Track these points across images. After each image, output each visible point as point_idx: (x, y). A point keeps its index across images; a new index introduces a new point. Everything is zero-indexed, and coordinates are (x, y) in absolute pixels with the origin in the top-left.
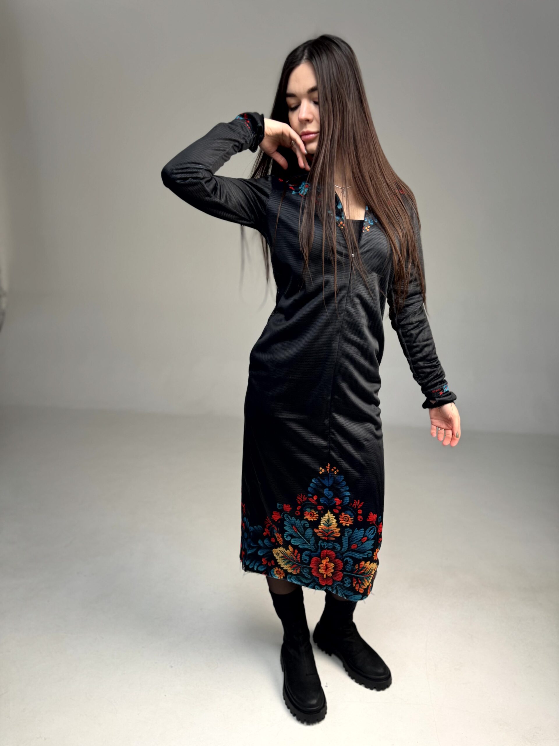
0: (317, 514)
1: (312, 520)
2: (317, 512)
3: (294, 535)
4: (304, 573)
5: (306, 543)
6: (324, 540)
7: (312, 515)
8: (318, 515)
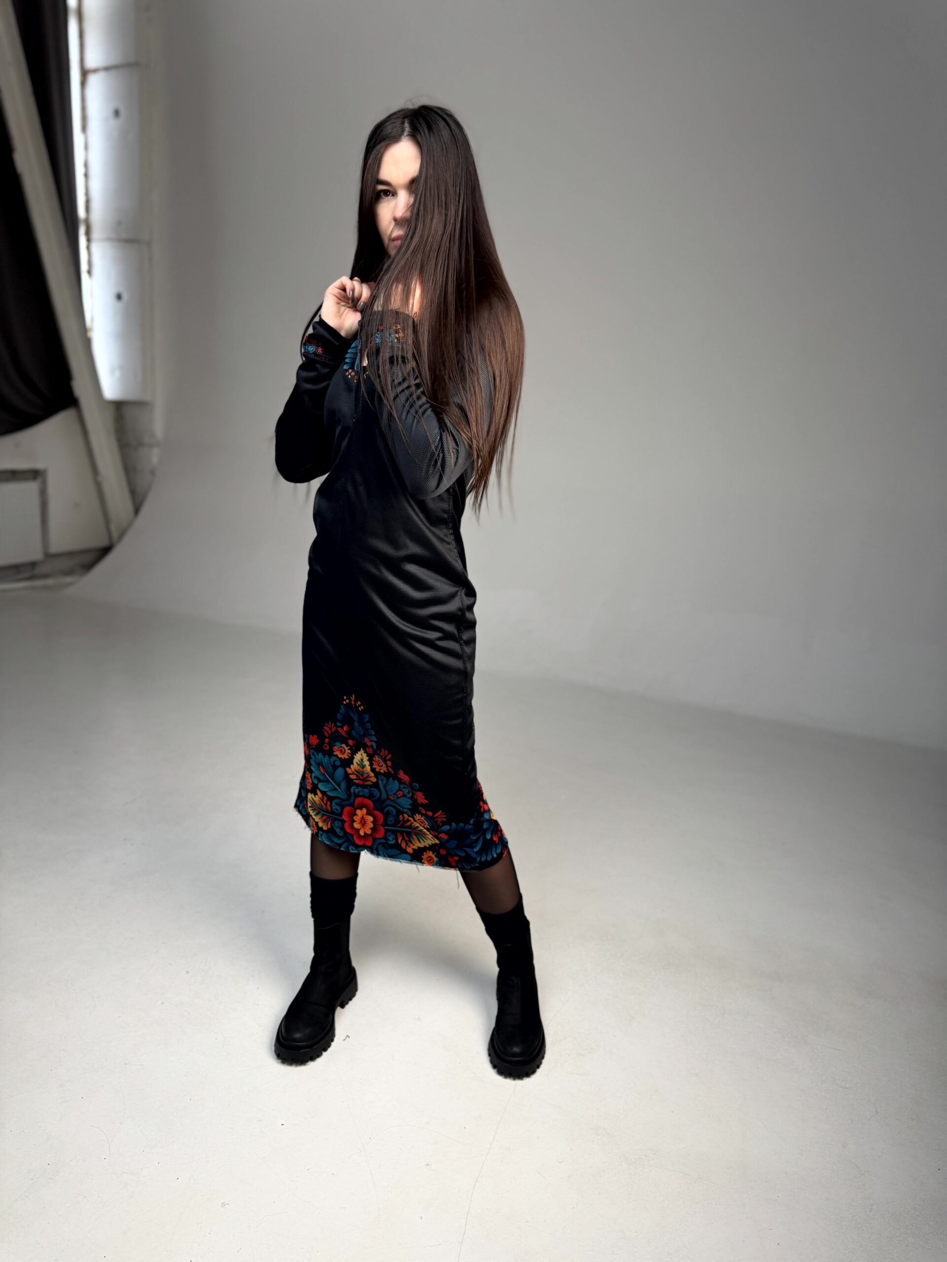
0: (348, 749)
1: (343, 757)
2: (349, 748)
3: (322, 778)
4: (335, 828)
5: (335, 789)
6: (358, 785)
7: (342, 752)
8: (350, 752)
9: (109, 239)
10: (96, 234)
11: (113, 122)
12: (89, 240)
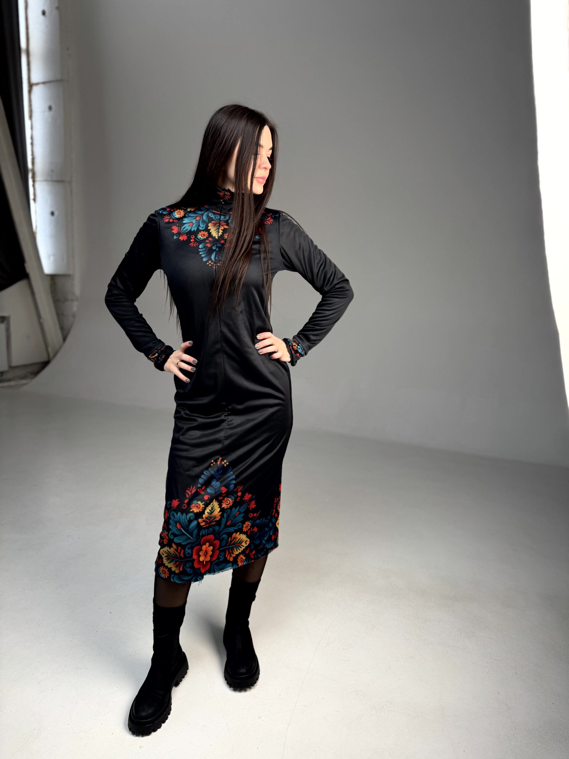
2: (203, 503)
6: (205, 528)
8: (203, 506)
9: (46, 180)
10: (38, 178)
11: (48, 114)
12: (34, 181)
